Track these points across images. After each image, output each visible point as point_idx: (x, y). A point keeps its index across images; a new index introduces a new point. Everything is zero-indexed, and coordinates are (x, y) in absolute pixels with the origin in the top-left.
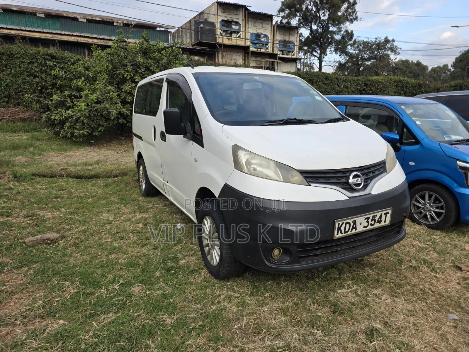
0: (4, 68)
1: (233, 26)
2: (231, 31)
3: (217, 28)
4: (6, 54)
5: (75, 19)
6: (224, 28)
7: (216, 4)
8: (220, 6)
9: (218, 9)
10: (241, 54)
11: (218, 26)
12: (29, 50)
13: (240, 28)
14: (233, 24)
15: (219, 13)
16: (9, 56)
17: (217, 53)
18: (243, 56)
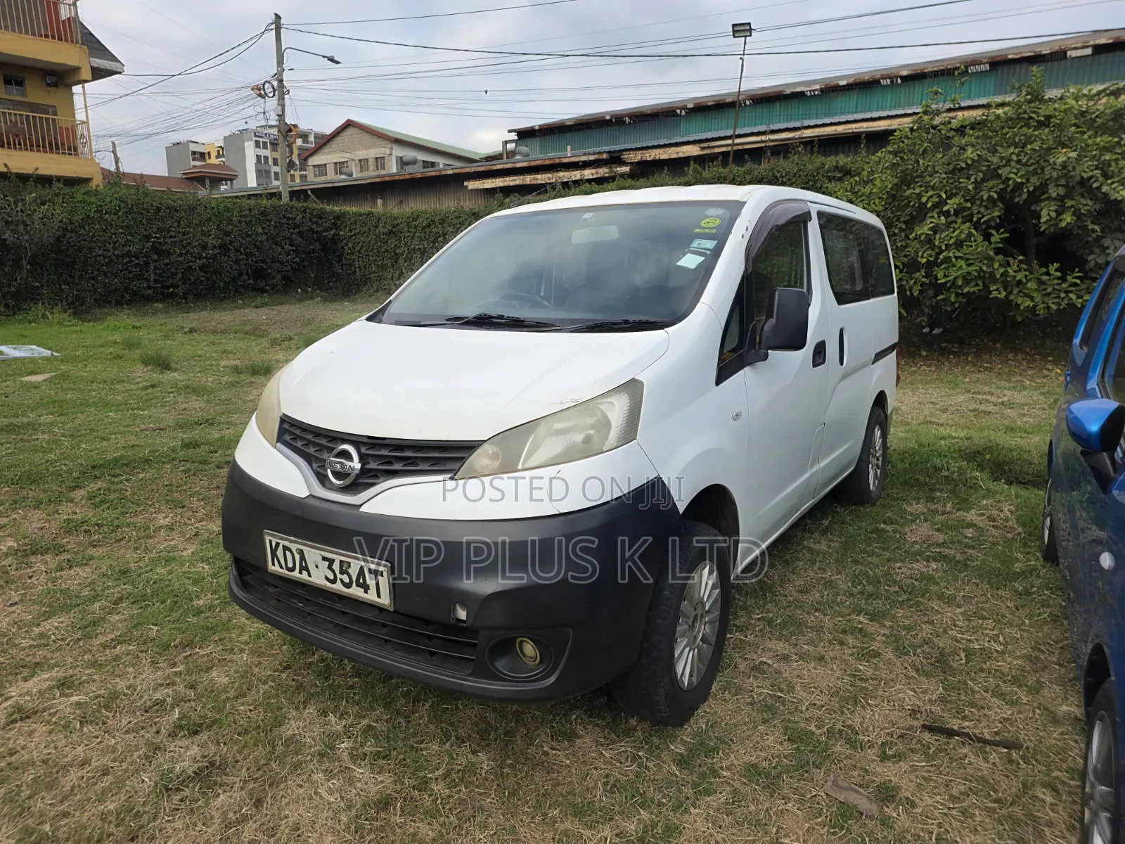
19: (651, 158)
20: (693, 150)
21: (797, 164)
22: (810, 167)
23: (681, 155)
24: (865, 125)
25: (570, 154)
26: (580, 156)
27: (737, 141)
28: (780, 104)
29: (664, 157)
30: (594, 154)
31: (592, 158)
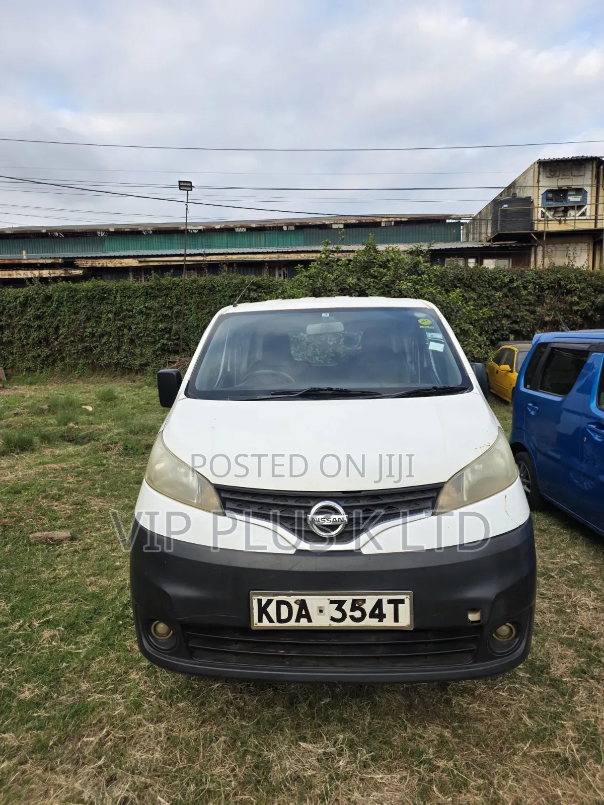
0: (204, 306)
1: (569, 197)
2: (565, 207)
3: (536, 205)
4: (207, 288)
5: (323, 227)
6: (551, 203)
7: (537, 165)
8: (544, 168)
9: (539, 174)
10: (584, 246)
11: (538, 202)
12: (233, 280)
13: (586, 199)
14: (569, 193)
15: (540, 179)
16: (210, 290)
17: (533, 249)
18: (589, 250)
19: (100, 265)
20: (134, 263)
21: (227, 279)
22: (235, 281)
23: (124, 265)
24: (250, 256)
25: (24, 256)
26: (37, 259)
27: (188, 258)
28: (177, 237)
29: (110, 265)
30: (50, 258)
31: (49, 261)
